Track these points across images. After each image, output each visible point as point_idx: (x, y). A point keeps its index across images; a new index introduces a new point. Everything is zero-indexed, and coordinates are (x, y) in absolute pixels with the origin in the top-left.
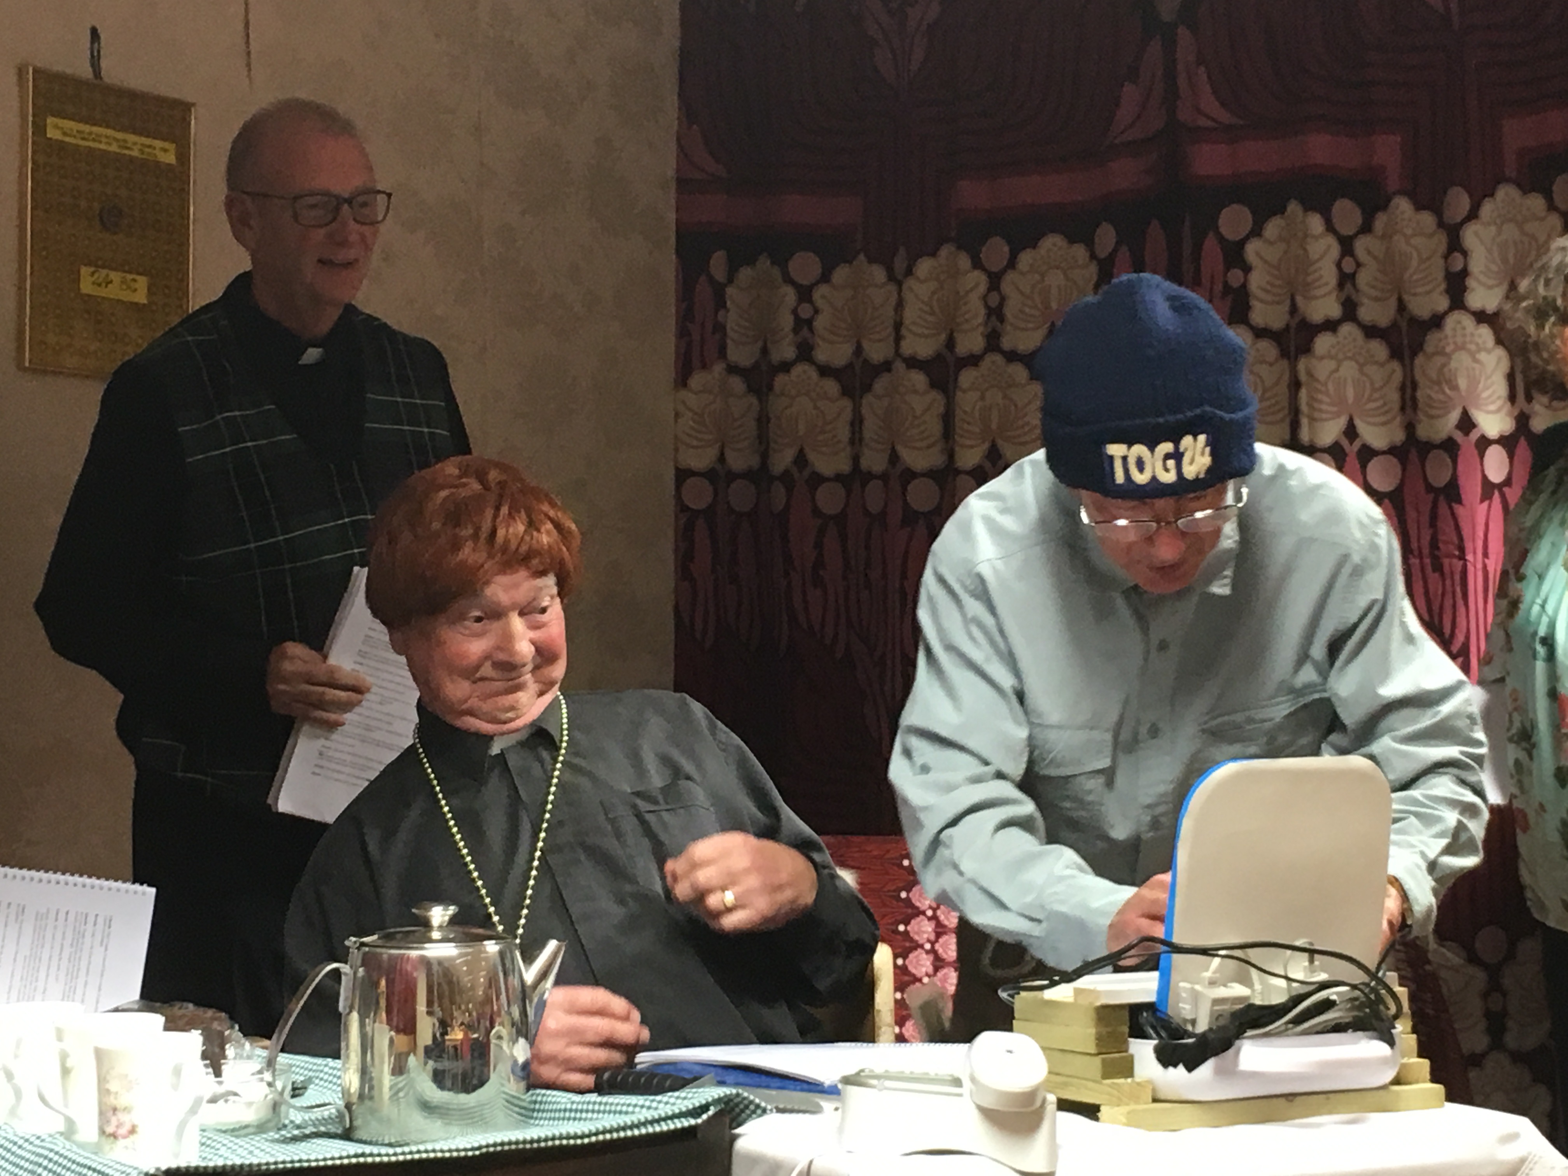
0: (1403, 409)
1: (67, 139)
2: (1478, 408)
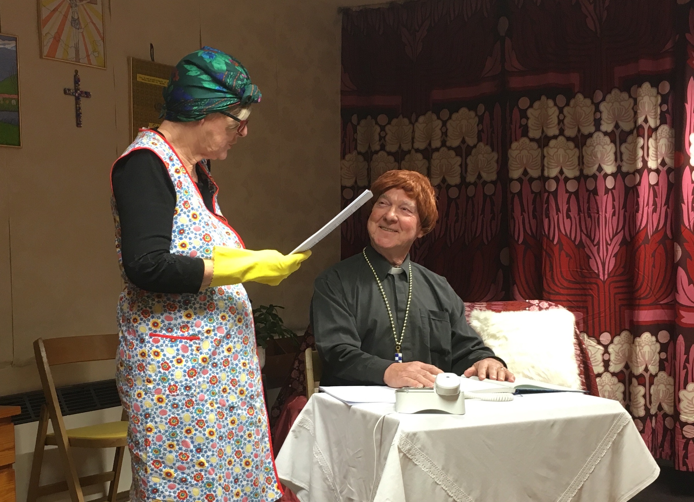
0: (579, 165)
1: (143, 81)
2: (604, 164)
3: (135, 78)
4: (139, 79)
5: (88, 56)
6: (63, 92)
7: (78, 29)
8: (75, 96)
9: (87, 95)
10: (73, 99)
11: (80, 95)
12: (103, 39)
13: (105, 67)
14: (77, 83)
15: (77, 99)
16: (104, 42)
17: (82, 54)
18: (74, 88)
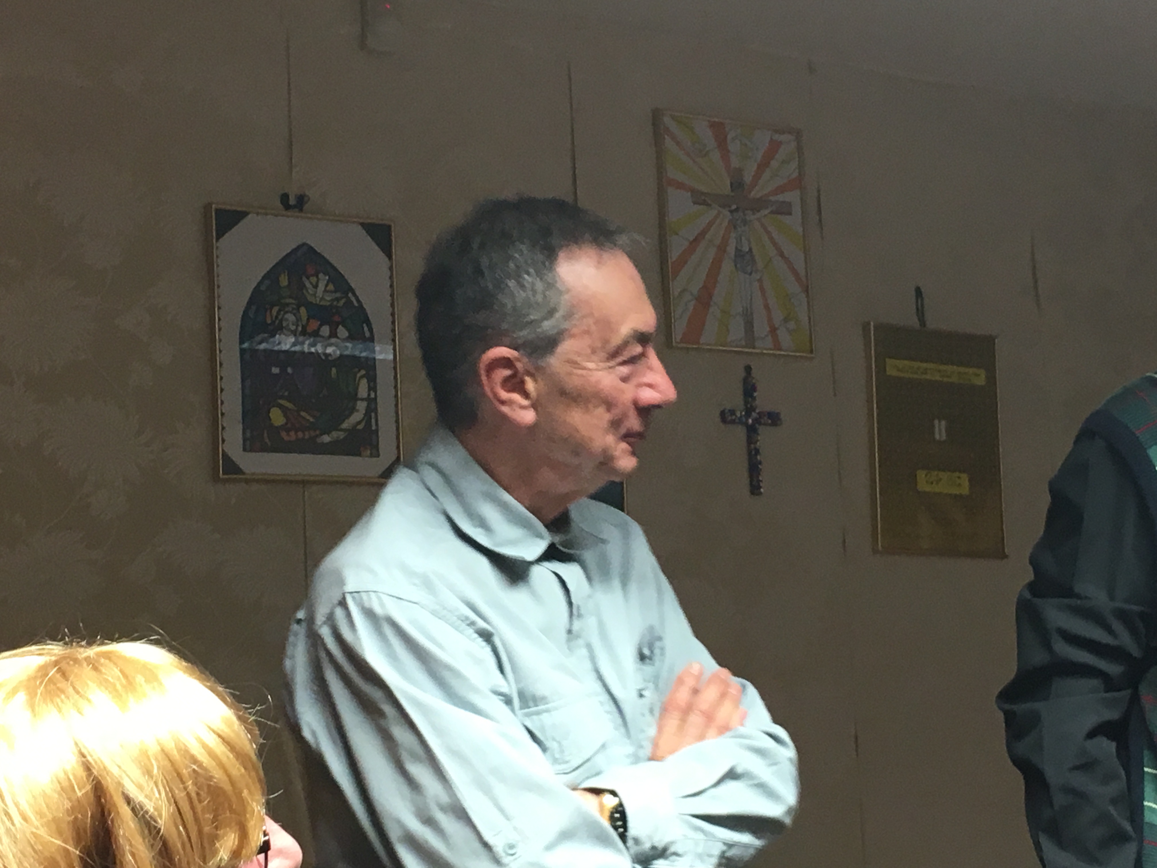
1: (902, 375)
3: (881, 369)
4: (891, 372)
5: (773, 330)
6: (718, 419)
7: (750, 274)
8: (746, 424)
9: (774, 419)
10: (741, 432)
11: (755, 421)
12: (807, 291)
13: (811, 352)
14: (751, 396)
15: (752, 431)
16: (808, 296)
17: (761, 328)
18: (742, 406)
